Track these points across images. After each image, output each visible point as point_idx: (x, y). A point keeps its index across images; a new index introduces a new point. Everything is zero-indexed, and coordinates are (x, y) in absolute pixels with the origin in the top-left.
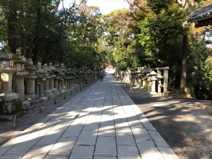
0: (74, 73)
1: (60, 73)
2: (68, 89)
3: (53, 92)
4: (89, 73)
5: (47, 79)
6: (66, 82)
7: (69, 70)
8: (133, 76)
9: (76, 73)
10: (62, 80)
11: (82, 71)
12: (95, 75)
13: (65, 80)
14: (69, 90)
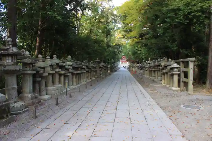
0: (84, 67)
1: (66, 66)
2: (76, 85)
3: (58, 89)
4: (102, 66)
5: (49, 74)
6: (74, 77)
7: (78, 63)
8: (150, 70)
9: (86, 67)
10: (68, 74)
11: (94, 64)
12: (109, 68)
13: (73, 74)
14: (79, 85)
